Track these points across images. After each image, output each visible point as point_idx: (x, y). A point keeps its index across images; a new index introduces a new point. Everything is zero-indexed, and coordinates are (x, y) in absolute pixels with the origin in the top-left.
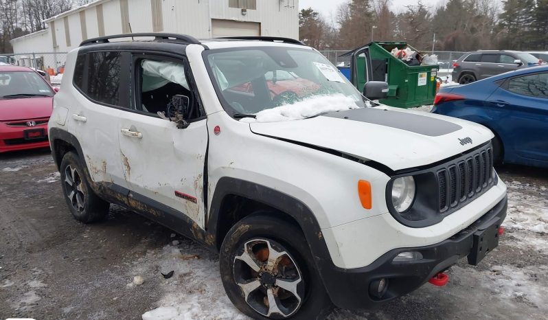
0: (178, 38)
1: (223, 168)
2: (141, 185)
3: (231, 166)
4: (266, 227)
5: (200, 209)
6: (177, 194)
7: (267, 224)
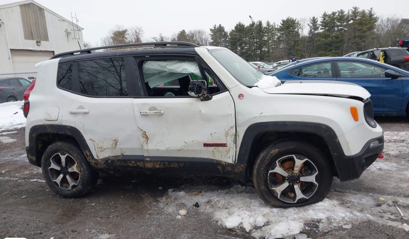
0: (179, 45)
1: (255, 117)
2: (162, 148)
3: (262, 115)
4: (291, 147)
5: (231, 149)
6: (206, 145)
7: (291, 146)
